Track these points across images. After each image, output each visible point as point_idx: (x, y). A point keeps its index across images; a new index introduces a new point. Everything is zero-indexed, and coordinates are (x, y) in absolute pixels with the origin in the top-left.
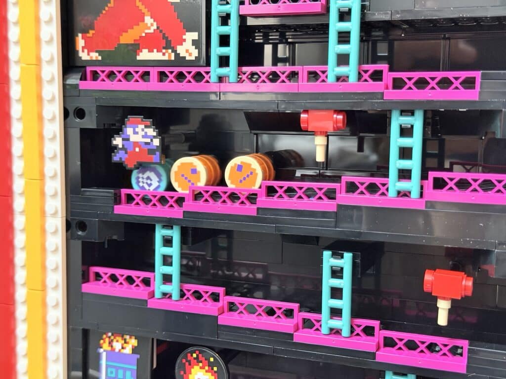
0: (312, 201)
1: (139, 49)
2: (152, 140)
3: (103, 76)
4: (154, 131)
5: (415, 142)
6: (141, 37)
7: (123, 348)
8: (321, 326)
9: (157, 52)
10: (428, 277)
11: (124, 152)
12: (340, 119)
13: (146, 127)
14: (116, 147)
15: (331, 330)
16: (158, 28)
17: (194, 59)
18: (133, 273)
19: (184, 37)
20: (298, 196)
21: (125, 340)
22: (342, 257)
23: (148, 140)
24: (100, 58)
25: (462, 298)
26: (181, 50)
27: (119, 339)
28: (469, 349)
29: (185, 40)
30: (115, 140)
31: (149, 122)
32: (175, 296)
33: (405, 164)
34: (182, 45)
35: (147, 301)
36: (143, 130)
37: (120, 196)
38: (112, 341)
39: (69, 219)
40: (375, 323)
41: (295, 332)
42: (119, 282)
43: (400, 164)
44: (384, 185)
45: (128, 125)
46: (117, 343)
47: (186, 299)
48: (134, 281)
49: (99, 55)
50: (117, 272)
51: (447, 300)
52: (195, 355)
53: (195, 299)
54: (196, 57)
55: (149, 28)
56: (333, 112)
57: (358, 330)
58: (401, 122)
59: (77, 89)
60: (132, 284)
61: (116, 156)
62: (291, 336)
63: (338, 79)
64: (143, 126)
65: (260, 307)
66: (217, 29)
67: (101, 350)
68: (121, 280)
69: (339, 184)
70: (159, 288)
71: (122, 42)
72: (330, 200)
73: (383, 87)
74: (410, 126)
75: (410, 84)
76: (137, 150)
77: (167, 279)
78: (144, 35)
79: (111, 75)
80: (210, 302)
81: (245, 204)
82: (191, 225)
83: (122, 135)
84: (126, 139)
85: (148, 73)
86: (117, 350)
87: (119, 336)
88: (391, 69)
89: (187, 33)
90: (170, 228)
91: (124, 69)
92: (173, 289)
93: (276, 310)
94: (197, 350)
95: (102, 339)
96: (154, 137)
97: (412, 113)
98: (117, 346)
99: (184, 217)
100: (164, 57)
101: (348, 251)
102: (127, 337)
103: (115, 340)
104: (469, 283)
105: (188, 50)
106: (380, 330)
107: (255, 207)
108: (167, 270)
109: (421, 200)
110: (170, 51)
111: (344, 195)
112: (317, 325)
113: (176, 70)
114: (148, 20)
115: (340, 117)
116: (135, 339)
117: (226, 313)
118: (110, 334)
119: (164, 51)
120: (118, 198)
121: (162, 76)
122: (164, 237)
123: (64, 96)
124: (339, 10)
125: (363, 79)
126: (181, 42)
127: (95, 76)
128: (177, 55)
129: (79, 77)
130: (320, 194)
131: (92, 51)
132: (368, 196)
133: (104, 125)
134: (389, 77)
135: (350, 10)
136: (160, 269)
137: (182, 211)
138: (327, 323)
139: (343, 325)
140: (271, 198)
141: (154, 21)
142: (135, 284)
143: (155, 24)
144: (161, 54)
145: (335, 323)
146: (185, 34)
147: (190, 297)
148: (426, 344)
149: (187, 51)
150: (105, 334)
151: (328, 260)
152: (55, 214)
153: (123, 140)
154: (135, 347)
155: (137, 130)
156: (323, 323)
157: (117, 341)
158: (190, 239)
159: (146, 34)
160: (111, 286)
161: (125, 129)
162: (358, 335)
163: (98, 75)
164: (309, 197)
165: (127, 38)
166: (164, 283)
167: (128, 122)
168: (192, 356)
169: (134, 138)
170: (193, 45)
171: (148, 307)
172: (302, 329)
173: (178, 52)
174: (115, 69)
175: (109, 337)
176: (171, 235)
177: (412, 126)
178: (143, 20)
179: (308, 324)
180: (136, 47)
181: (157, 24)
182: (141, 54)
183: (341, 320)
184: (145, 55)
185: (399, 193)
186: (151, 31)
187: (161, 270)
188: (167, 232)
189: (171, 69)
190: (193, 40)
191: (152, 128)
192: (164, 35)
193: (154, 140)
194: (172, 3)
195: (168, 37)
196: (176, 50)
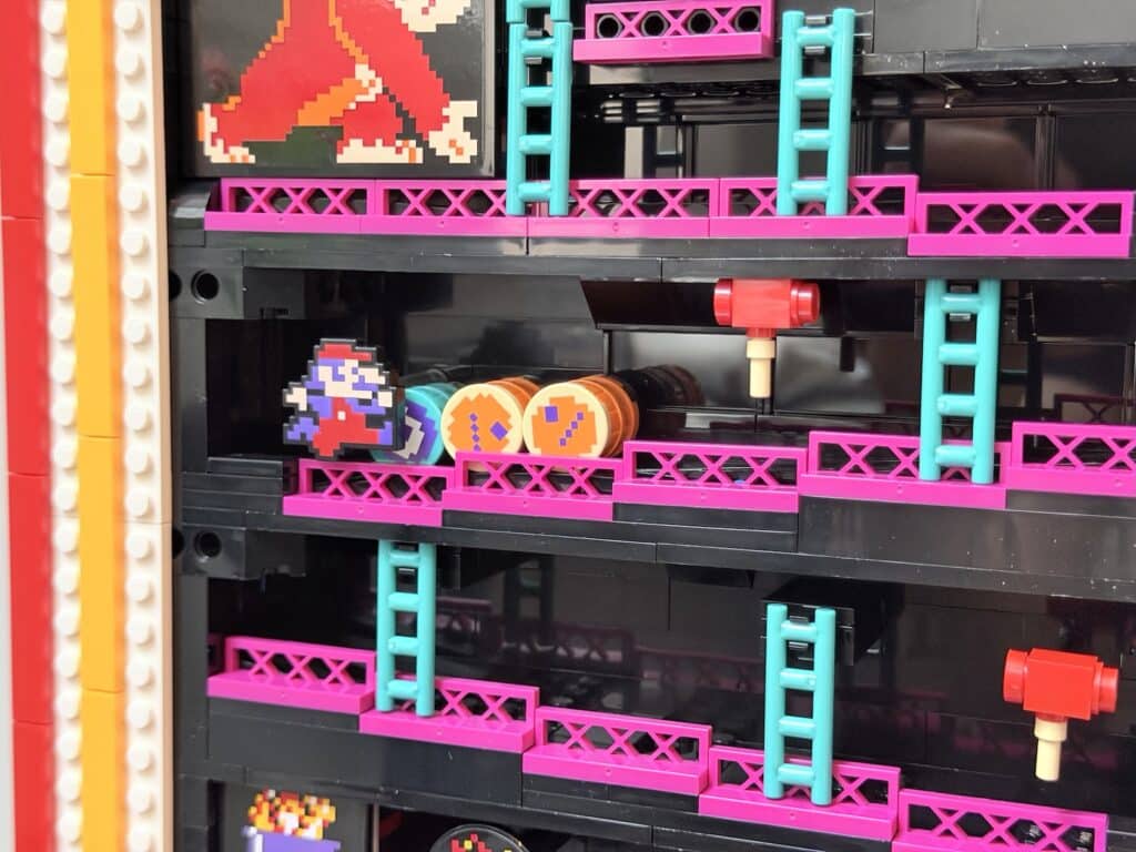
0: (741, 488)
1: (342, 139)
2: (375, 395)
3: (258, 200)
4: (380, 374)
5: (982, 354)
6: (346, 111)
7: (301, 826)
8: (762, 778)
9: (384, 144)
10: (1015, 666)
11: (311, 420)
12: (805, 300)
13: (363, 364)
14: (292, 409)
15: (787, 787)
16: (385, 91)
17: (468, 161)
18: (327, 653)
19: (445, 112)
20: (706, 476)
21: (307, 807)
22: (812, 619)
23: (367, 395)
24: (252, 159)
25: (1093, 715)
26: (439, 141)
27: (293, 804)
28: (1109, 836)
29: (447, 119)
30: (291, 393)
31: (369, 352)
32: (424, 706)
33: (957, 404)
34: (440, 129)
35: (357, 717)
36: (355, 371)
37: (297, 475)
38: (277, 809)
39: (179, 528)
40: (890, 774)
41: (701, 793)
42: (293, 673)
43: (945, 403)
44: (908, 452)
45: (320, 360)
46: (290, 814)
47: (448, 714)
48: (329, 672)
49: (251, 153)
50: (289, 649)
51: (1059, 721)
52: (468, 845)
53: (470, 713)
54: (472, 157)
55: (365, 92)
56: (788, 283)
57: (850, 789)
58: (946, 308)
59: (200, 231)
60: (324, 678)
61: (291, 429)
62: (693, 802)
63: (801, 207)
64: (355, 363)
65: (621, 732)
66: (521, 95)
67: (252, 831)
68: (298, 667)
69: (803, 450)
70: (387, 687)
71: (301, 124)
72: (782, 487)
73: (907, 226)
74: (968, 317)
75: (968, 219)
76: (342, 416)
77: (404, 666)
78: (353, 106)
79: (277, 197)
80: (504, 721)
81: (585, 493)
82: (459, 543)
83: (307, 383)
84: (316, 392)
85: (361, 194)
86: (288, 831)
87: (293, 798)
88: (923, 187)
89: (452, 103)
90: (412, 548)
91: (308, 185)
92: (418, 689)
93: (657, 741)
94: (474, 833)
95: (254, 805)
96: (381, 388)
97: (974, 288)
98: (289, 820)
99: (444, 524)
100: (399, 156)
101: (825, 604)
102: (312, 801)
103: (283, 808)
104: (1109, 682)
105: (453, 140)
106: (901, 788)
107: (607, 501)
108: (404, 645)
109: (995, 488)
110: (413, 143)
111: (815, 474)
112: (753, 777)
113: (427, 186)
114: (363, 73)
115: (807, 295)
116: (331, 804)
117: (541, 747)
118: (272, 794)
119: (399, 143)
120: (292, 479)
121: (395, 200)
122: (397, 569)
123: (170, 246)
124: (804, 50)
125: (859, 208)
126: (439, 122)
127: (241, 200)
128: (429, 153)
129: (205, 201)
130: (760, 471)
131: (235, 144)
132: (870, 477)
133: (262, 311)
134: (919, 202)
135: (828, 51)
136: (389, 643)
137: (440, 509)
138: (777, 771)
139: (814, 778)
140: (645, 480)
141: (377, 76)
142: (330, 678)
143: (379, 81)
144: (393, 149)
145: (796, 773)
146: (448, 106)
147: (458, 709)
148: (1008, 824)
149: (452, 143)
150: (261, 793)
151: (779, 625)
152: (147, 517)
153: (309, 392)
154: (331, 824)
155: (341, 371)
156: (768, 772)
157: (289, 810)
158: (458, 574)
159: (358, 104)
160: (274, 683)
161: (314, 368)
162: (849, 799)
163: (247, 198)
164: (733, 477)
165: (314, 114)
166: (397, 677)
167: (320, 352)
168: (462, 845)
169: (333, 390)
170: (465, 129)
171: (361, 731)
172: (719, 784)
173: (431, 146)
174: (287, 185)
175: (271, 801)
176: (415, 565)
177: (974, 317)
178: (352, 74)
179: (732, 774)
180: (335, 135)
181: (383, 84)
182: (345, 149)
183: (810, 765)
184: (354, 152)
185: (944, 470)
186: (371, 98)
187: (391, 647)
188: (405, 559)
189: (416, 184)
190: (466, 119)
191: (375, 367)
192: (399, 106)
193: (380, 394)
194: (419, 35)
195: (408, 112)
196: (428, 142)
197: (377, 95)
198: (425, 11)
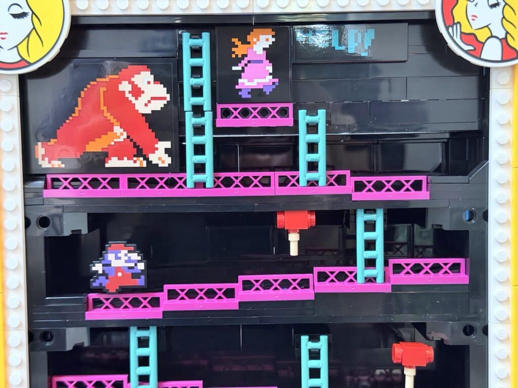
1: (108, 157)
3: (65, 183)
4: (138, 255)
6: (110, 145)
9: (128, 159)
11: (104, 277)
13: (129, 252)
14: (95, 273)
16: (128, 137)
17: (167, 166)
19: (156, 146)
23: (132, 265)
24: (63, 166)
26: (154, 158)
29: (157, 149)
30: (94, 266)
31: (132, 247)
34: (154, 153)
36: (126, 255)
49: (62, 163)
54: (169, 164)
55: (119, 137)
56: (307, 212)
59: (41, 197)
64: (126, 252)
66: (191, 139)
71: (88, 150)
76: (120, 274)
78: (113, 143)
83: (103, 261)
84: (107, 265)
85: (117, 180)
89: (159, 143)
91: (91, 177)
96: (139, 261)
97: (374, 211)
100: (135, 164)
105: (160, 157)
113: (148, 176)
114: (117, 130)
119: (135, 159)
121: (133, 182)
123: (25, 205)
124: (307, 123)
126: (154, 150)
129: (43, 184)
131: (54, 159)
134: (351, 181)
135: (317, 124)
137: (161, 311)
141: (124, 131)
143: (125, 133)
144: (132, 161)
146: (157, 143)
149: (160, 159)
152: (19, 327)
153: (104, 265)
155: (119, 255)
159: (115, 142)
161: (106, 255)
165: (94, 147)
167: (109, 248)
169: (115, 263)
170: (166, 153)
173: (150, 160)
174: (80, 176)
177: (375, 222)
178: (112, 130)
181: (127, 134)
182: (109, 161)
184: (113, 162)
186: (121, 140)
189: (142, 176)
190: (165, 149)
191: (135, 252)
192: (135, 143)
193: (138, 264)
194: (143, 115)
195: (139, 146)
196: (148, 158)
197: (124, 139)
198: (146, 105)
